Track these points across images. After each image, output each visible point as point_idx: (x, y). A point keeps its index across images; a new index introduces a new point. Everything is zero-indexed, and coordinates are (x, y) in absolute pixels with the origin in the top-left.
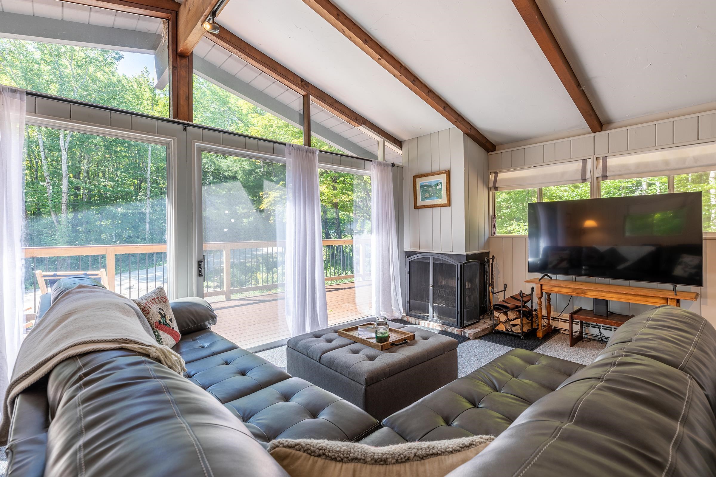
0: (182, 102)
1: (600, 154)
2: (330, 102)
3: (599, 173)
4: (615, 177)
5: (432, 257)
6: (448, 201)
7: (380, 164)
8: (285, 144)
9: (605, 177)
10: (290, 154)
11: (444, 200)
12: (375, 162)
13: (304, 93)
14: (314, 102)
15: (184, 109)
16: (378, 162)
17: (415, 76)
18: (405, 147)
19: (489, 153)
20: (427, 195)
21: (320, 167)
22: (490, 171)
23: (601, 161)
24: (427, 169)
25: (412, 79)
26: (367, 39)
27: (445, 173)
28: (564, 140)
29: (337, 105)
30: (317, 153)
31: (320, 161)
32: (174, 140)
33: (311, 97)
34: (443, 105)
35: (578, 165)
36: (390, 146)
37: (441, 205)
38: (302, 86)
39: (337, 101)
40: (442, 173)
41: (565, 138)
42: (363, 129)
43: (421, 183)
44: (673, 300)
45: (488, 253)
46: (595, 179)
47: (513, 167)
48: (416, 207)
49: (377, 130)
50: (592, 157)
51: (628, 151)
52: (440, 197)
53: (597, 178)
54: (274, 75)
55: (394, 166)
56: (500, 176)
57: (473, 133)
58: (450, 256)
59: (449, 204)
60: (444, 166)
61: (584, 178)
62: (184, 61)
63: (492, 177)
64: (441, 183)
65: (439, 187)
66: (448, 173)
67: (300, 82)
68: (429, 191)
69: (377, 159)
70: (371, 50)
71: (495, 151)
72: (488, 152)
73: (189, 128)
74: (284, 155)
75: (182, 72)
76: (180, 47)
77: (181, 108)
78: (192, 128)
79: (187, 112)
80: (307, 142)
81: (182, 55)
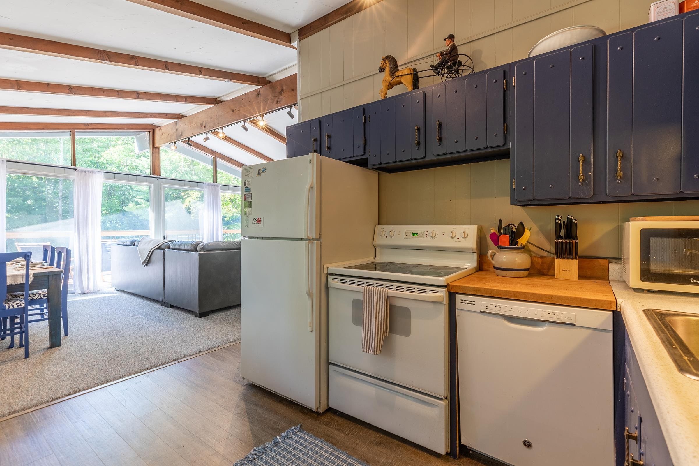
0: (156, 167)
2: (227, 159)
8: (204, 183)
10: (207, 187)
13: (213, 157)
14: (219, 160)
15: (157, 171)
21: (222, 193)
30: (220, 186)
31: (222, 190)
32: (153, 184)
33: (217, 158)
38: (212, 154)
39: (231, 159)
62: (157, 150)
67: (211, 152)
73: (159, 179)
74: (203, 187)
75: (156, 155)
76: (157, 145)
77: (156, 170)
78: (161, 179)
79: (158, 172)
80: (215, 180)
81: (156, 148)
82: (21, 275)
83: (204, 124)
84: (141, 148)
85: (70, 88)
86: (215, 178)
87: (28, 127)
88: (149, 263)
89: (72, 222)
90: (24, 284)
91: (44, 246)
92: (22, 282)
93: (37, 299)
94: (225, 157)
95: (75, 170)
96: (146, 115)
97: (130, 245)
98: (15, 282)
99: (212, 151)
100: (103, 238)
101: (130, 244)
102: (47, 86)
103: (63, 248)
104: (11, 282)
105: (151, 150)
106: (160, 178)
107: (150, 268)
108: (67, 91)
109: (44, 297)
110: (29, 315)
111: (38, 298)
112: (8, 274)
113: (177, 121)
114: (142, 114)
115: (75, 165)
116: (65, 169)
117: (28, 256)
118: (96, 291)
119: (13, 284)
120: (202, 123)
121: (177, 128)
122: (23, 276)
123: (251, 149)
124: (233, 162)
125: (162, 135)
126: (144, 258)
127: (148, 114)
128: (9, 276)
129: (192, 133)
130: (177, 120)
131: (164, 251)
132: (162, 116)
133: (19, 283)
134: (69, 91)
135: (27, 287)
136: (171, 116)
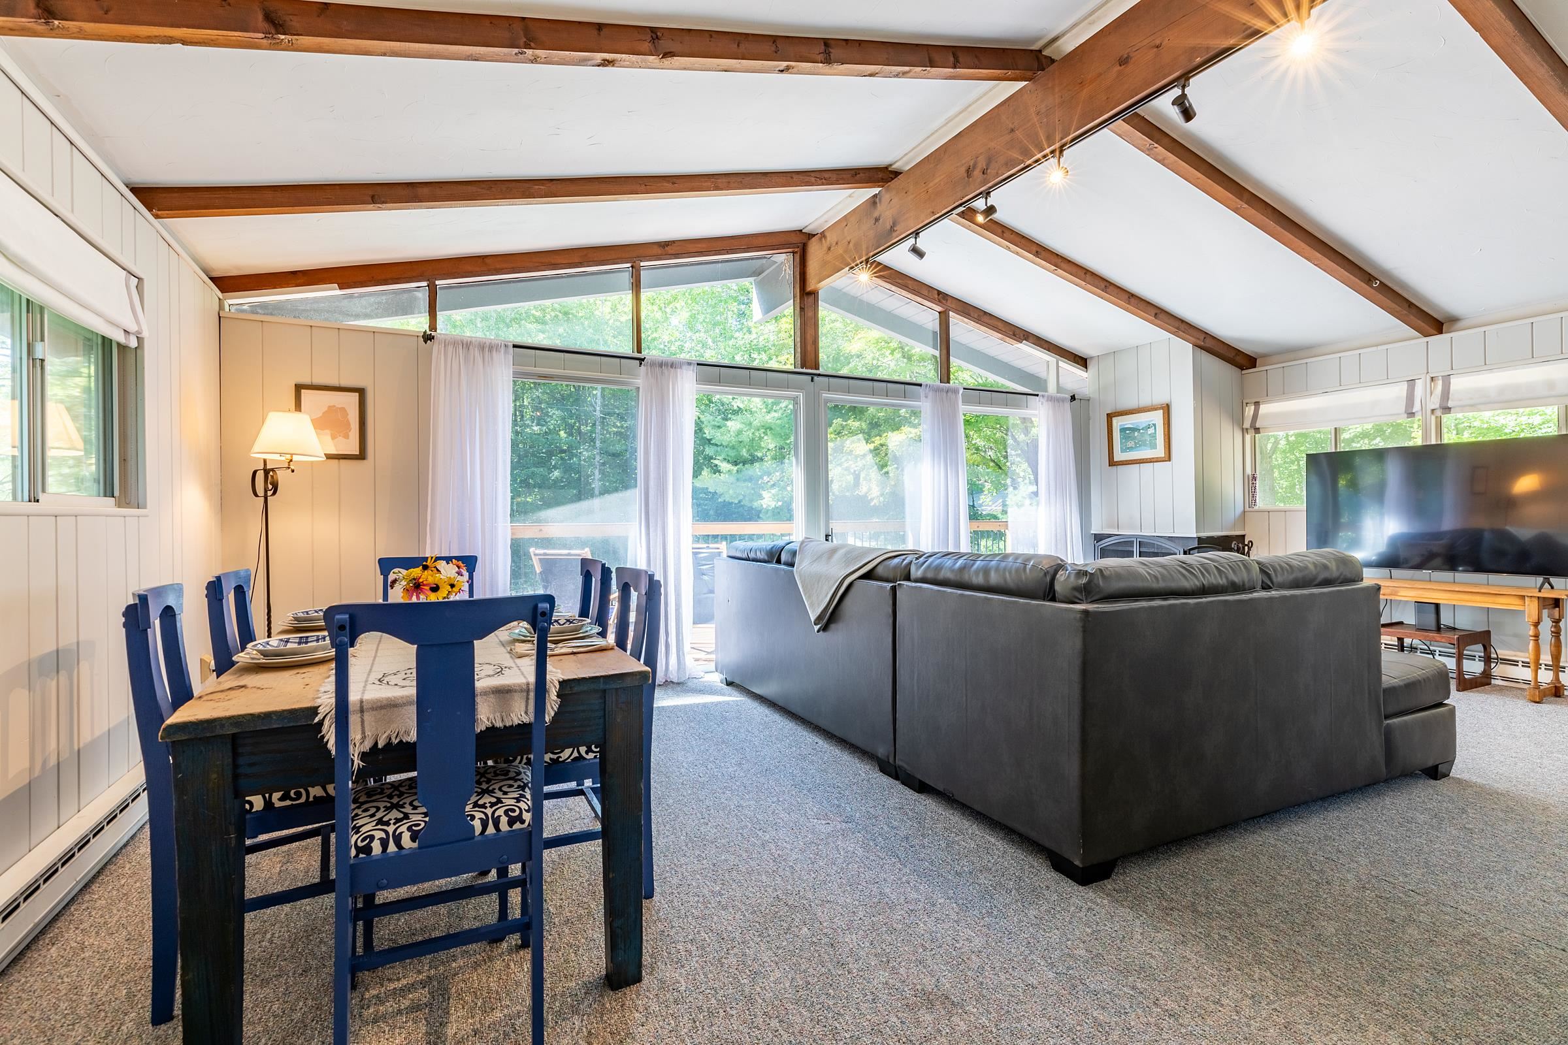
0: (810, 348)
1: (1438, 370)
2: (976, 316)
3: (1434, 402)
4: (1463, 408)
5: (1138, 540)
6: (1167, 453)
7: (1051, 399)
8: (920, 385)
9: (1447, 410)
10: (926, 397)
11: (1160, 452)
12: (1043, 396)
13: (939, 309)
14: (955, 319)
16: (1048, 397)
17: (1107, 281)
18: (1090, 365)
19: (1244, 372)
20: (1131, 444)
21: (965, 410)
22: (1245, 402)
23: (1440, 383)
24: (1132, 404)
25: (1103, 285)
26: (1039, 250)
27: (1162, 408)
28: (1374, 349)
29: (986, 319)
30: (961, 391)
31: (965, 402)
32: (802, 393)
33: (951, 313)
34: (1154, 311)
35: (1401, 390)
36: (1067, 367)
37: (1154, 460)
38: (939, 301)
39: (985, 313)
40: (1156, 409)
41: (1377, 346)
42: (1026, 348)
43: (1121, 425)
44: (1533, 599)
45: (1244, 536)
46: (1429, 412)
47: (1285, 393)
48: (1112, 463)
49: (1046, 345)
50: (1423, 377)
51: (1486, 364)
52: (1154, 446)
53: (1433, 411)
54: (904, 293)
55: (1075, 399)
56: (1264, 409)
57: (1209, 343)
58: (1170, 538)
59: (1168, 457)
60: (1160, 398)
61: (1410, 411)
62: (811, 298)
63: (1249, 410)
64: (1154, 425)
65: (1151, 431)
66: (1167, 409)
67: (936, 296)
68: (1135, 438)
69: (1046, 391)
70: (1044, 263)
71: (1255, 367)
72: (1242, 369)
73: (815, 378)
74: (918, 398)
75: (810, 314)
76: (811, 287)
77: (808, 355)
78: (821, 378)
79: (813, 360)
80: (946, 376)
81: (810, 293)
82: (522, 691)
83: (982, 164)
84: (770, 306)
85: (654, 36)
86: (944, 371)
87: (553, 262)
88: (832, 623)
89: (634, 496)
90: (530, 724)
91: (584, 562)
92: (526, 720)
93: (569, 760)
94: (971, 308)
95: (642, 360)
96: (807, 179)
97: (765, 561)
98: (505, 719)
99: (938, 295)
100: (697, 539)
101: (766, 558)
102: (596, 32)
103: (636, 573)
104: (491, 716)
105: (798, 301)
106: (819, 375)
107: (837, 635)
108: (646, 46)
109: (587, 753)
110: (546, 794)
111: (571, 758)
112: (479, 685)
113: (875, 196)
114: (797, 176)
115: (639, 351)
116: (622, 360)
117: (543, 614)
118: (682, 680)
119: (499, 724)
120: (972, 164)
121: (876, 214)
122: (528, 691)
123: (1070, 261)
124: (990, 322)
125: (827, 253)
126: (819, 605)
127: (813, 174)
128: (485, 693)
129: (931, 210)
130: (876, 190)
131: (894, 589)
132: (844, 176)
133: (516, 722)
134: (650, 45)
135: (539, 740)
136: (867, 174)
